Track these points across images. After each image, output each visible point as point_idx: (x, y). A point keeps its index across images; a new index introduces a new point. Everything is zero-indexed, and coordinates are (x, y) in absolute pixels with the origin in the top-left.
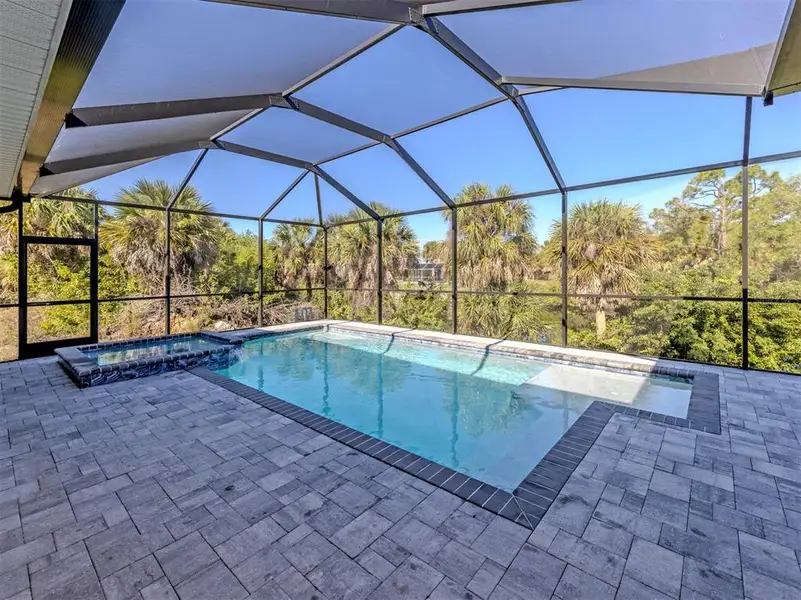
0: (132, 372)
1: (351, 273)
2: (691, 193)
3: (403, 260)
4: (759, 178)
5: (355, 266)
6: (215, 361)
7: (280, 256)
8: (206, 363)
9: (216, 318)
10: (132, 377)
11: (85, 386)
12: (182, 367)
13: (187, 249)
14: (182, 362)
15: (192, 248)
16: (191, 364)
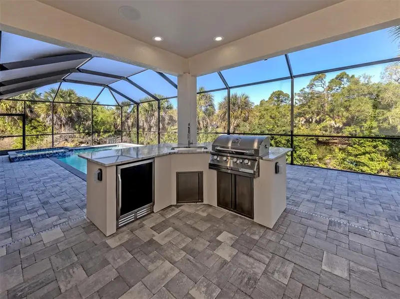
0: (29, 158)
1: (145, 124)
2: (311, 86)
3: (167, 118)
4: (346, 78)
5: (146, 121)
6: (60, 156)
7: (116, 117)
8: (56, 156)
9: (82, 143)
10: (29, 160)
11: (13, 162)
12: (48, 157)
13: (70, 115)
14: (47, 155)
15: (72, 115)
16: (51, 156)
